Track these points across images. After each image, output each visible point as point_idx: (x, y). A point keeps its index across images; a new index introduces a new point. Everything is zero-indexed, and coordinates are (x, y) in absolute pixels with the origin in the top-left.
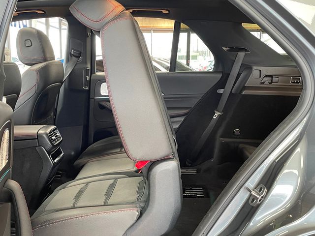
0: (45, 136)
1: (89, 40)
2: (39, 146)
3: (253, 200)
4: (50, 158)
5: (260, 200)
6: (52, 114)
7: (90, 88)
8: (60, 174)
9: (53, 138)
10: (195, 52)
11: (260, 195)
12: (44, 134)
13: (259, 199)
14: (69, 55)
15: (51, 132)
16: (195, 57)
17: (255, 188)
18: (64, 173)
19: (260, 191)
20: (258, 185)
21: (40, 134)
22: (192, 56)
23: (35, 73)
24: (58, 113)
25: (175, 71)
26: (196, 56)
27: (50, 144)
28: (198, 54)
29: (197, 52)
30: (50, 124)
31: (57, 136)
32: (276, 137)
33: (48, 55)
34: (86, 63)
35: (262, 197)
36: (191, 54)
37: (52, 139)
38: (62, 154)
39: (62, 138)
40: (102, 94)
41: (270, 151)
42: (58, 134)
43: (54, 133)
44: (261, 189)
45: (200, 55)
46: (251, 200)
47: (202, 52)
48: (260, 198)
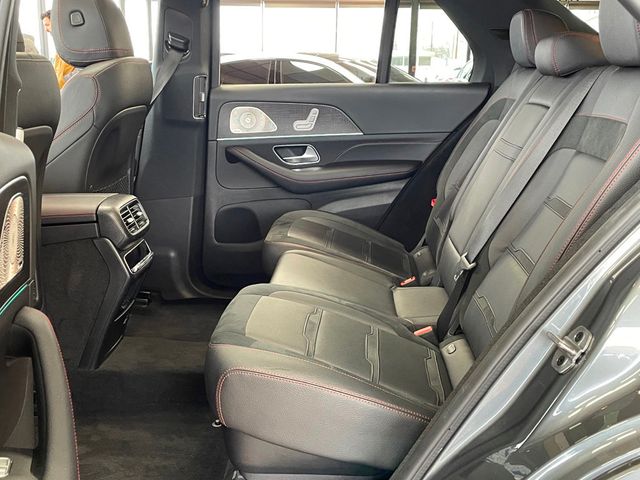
0: (112, 216)
1: (205, 13)
2: (101, 236)
3: (561, 360)
4: (124, 263)
5: (577, 361)
6: (129, 172)
7: (207, 119)
8: (145, 296)
9: (130, 220)
10: (428, 50)
11: (577, 350)
12: (110, 211)
13: (576, 358)
14: (164, 46)
15: (125, 209)
16: (426, 61)
17: (567, 334)
18: (154, 294)
19: (577, 340)
20: (573, 328)
21: (102, 212)
22: (420, 58)
23: (90, 81)
24: (142, 168)
25: (387, 82)
26: (429, 58)
27: (123, 232)
28: (434, 53)
29: (432, 49)
30: (123, 192)
31: (137, 217)
32: (616, 222)
33: (118, 46)
34: (199, 64)
35: (583, 354)
36: (420, 53)
37: (128, 224)
38: (150, 255)
39: (148, 221)
40: (233, 131)
41: (602, 254)
42: (139, 214)
43: (132, 210)
44: (580, 336)
45: (436, 56)
46: (556, 359)
47: (442, 50)
48: (578, 355)
